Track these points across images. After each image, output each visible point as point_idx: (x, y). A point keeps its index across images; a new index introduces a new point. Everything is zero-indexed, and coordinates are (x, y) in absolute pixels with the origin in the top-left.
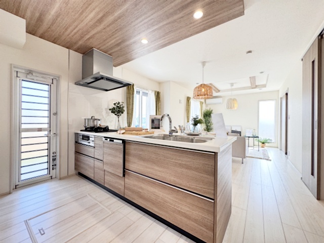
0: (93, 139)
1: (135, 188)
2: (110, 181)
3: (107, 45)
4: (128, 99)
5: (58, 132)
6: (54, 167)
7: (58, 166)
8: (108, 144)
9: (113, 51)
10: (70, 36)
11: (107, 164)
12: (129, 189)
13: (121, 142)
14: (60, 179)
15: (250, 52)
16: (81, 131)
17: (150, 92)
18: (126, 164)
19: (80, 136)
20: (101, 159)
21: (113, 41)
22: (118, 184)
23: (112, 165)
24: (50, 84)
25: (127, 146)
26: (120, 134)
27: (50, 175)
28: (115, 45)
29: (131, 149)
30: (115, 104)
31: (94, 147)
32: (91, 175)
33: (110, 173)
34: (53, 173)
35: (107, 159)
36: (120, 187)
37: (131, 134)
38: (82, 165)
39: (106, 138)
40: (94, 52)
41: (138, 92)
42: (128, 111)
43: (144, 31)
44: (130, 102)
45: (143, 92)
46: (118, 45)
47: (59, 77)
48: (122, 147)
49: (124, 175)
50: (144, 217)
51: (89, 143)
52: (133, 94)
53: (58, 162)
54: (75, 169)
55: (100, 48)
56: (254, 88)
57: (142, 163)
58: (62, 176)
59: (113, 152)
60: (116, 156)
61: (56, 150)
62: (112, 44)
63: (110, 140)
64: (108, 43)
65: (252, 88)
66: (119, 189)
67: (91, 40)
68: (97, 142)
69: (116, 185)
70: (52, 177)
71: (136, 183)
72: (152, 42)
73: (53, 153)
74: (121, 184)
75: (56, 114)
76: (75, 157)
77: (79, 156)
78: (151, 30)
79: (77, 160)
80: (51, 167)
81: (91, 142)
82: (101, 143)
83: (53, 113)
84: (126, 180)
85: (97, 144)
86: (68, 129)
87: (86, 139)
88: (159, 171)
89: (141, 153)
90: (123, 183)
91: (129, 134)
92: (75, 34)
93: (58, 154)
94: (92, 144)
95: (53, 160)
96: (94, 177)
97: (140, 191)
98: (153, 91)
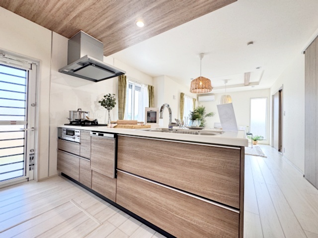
0: (79, 134)
1: (130, 192)
2: (98, 183)
3: (97, 27)
4: (120, 92)
5: (37, 126)
6: (32, 167)
7: (36, 166)
8: (96, 139)
9: (104, 35)
10: (52, 12)
11: (95, 163)
12: (122, 194)
13: (113, 136)
14: (39, 181)
15: (251, 43)
16: (65, 125)
17: (143, 86)
18: (118, 163)
19: (64, 130)
20: (88, 156)
21: (103, 22)
22: (108, 187)
23: (101, 164)
24: (27, 70)
25: (119, 141)
26: (111, 127)
27: (27, 177)
28: (107, 28)
29: (125, 145)
30: (105, 96)
31: (80, 143)
32: (75, 176)
33: (99, 174)
34: (30, 174)
35: (95, 157)
36: (111, 191)
37: (125, 127)
38: (66, 165)
39: (94, 132)
40: (82, 36)
41: (131, 86)
42: (119, 105)
43: (140, 10)
44: (122, 96)
45: (136, 86)
46: (110, 27)
47: (39, 62)
48: (114, 142)
49: (116, 177)
50: (141, 228)
51: (74, 138)
52: (125, 87)
53: (36, 161)
54: (58, 169)
55: (88, 30)
56: (247, 85)
57: (138, 161)
58: (41, 177)
59: (103, 148)
60: (105, 154)
61: (34, 147)
62: (103, 26)
63: (99, 135)
64: (98, 24)
65: (245, 85)
66: (110, 193)
67: (78, 19)
68: (84, 137)
69: (106, 188)
70: (28, 178)
71: (131, 186)
72: (148, 25)
73: (31, 151)
74: (112, 188)
75: (35, 105)
76: (58, 155)
77: (62, 154)
78: (148, 9)
79: (60, 159)
80: (28, 167)
81: (76, 137)
82: (88, 138)
83: (31, 105)
84: (119, 183)
85: (83, 140)
86: (50, 123)
87: (71, 134)
88: (161, 172)
89: (137, 149)
90: (114, 186)
91: (122, 127)
92: (59, 9)
93: (36, 152)
94: (77, 140)
95: (30, 159)
96: (79, 179)
97: (136, 196)
98: (146, 85)
